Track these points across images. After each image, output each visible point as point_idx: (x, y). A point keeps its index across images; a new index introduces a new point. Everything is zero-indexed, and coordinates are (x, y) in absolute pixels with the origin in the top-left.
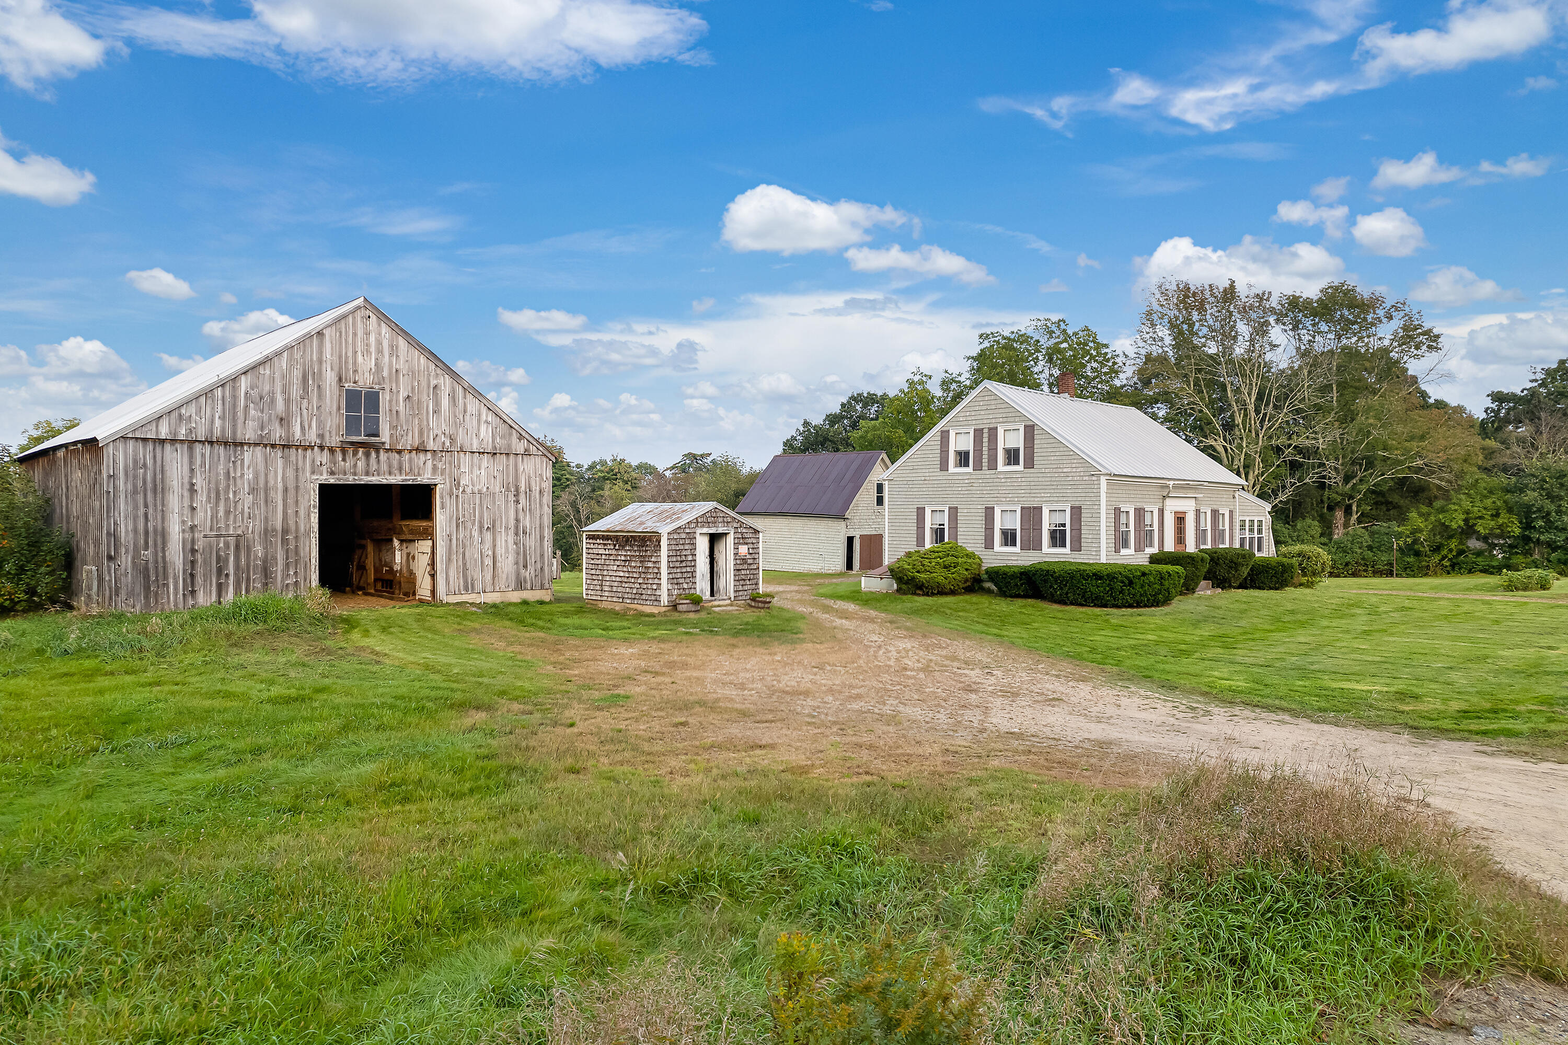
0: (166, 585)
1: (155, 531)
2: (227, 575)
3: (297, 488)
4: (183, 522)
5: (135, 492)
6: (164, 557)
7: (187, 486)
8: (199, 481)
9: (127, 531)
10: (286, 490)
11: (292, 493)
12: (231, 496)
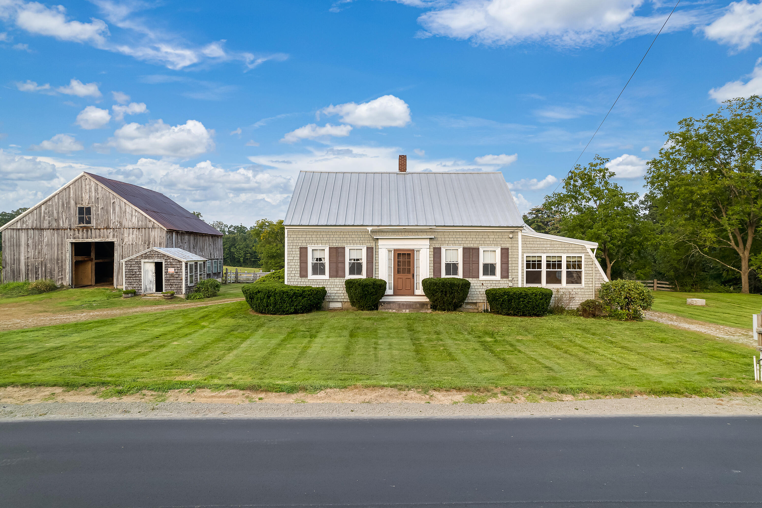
0: (20, 277)
1: (17, 259)
2: (39, 274)
3: (62, 244)
4: (25, 256)
5: (11, 246)
6: (19, 267)
7: (26, 244)
8: (30, 242)
9: (8, 259)
10: (58, 244)
11: (60, 246)
12: (40, 247)
